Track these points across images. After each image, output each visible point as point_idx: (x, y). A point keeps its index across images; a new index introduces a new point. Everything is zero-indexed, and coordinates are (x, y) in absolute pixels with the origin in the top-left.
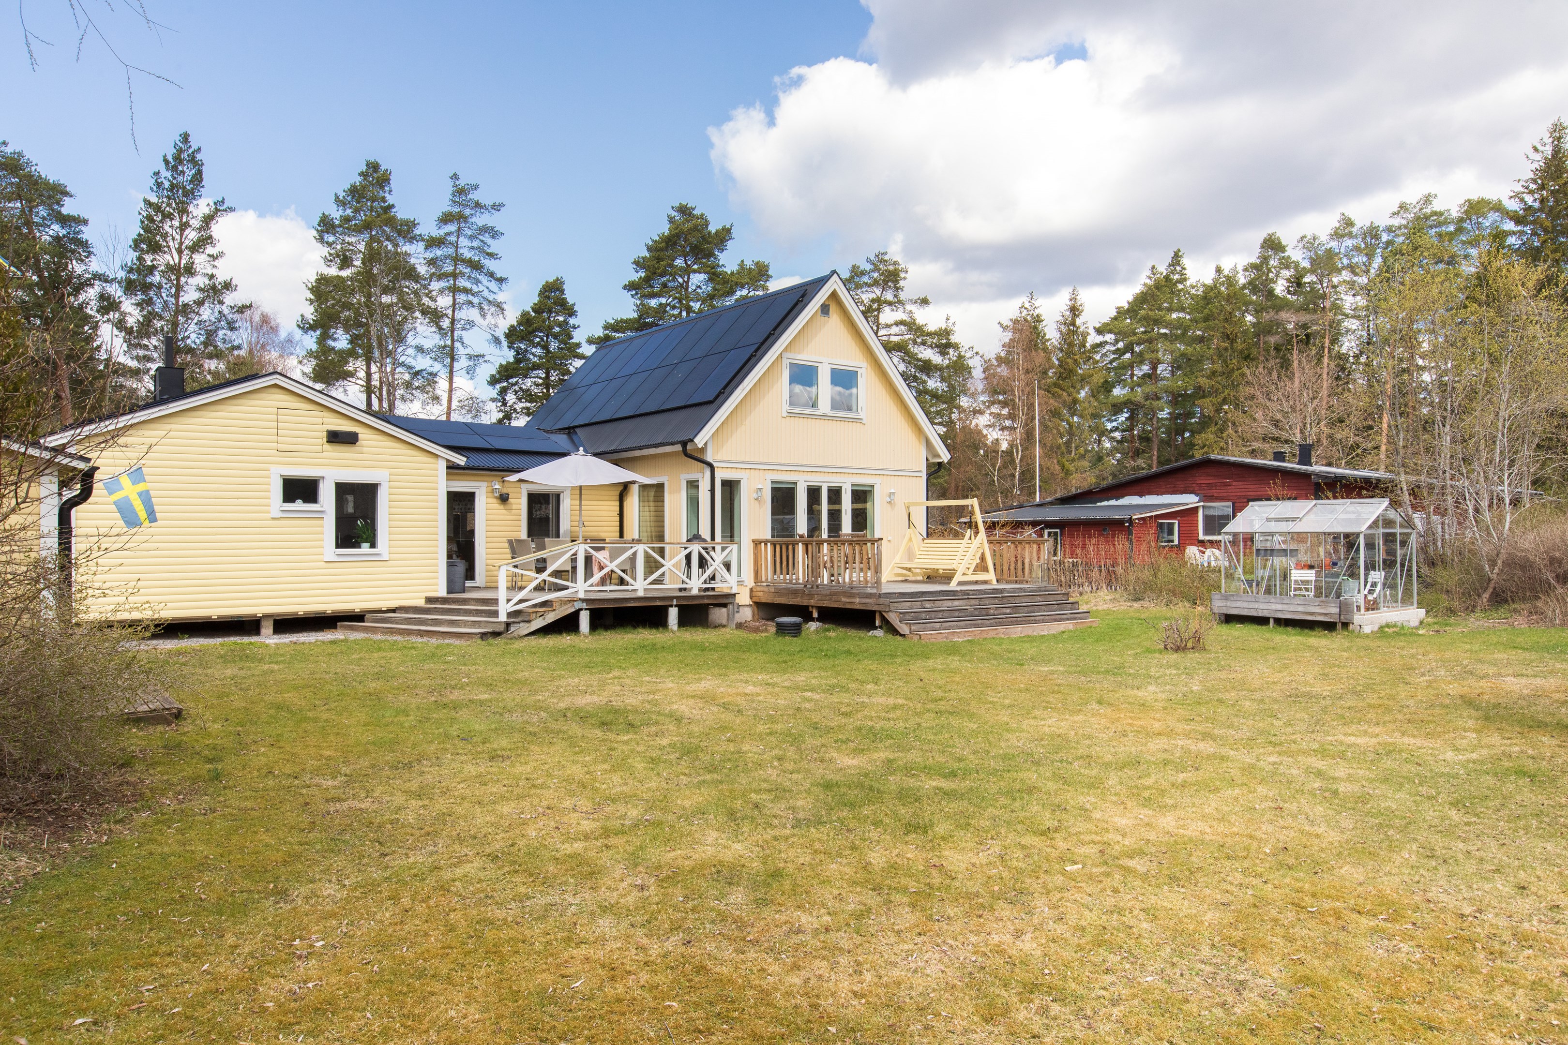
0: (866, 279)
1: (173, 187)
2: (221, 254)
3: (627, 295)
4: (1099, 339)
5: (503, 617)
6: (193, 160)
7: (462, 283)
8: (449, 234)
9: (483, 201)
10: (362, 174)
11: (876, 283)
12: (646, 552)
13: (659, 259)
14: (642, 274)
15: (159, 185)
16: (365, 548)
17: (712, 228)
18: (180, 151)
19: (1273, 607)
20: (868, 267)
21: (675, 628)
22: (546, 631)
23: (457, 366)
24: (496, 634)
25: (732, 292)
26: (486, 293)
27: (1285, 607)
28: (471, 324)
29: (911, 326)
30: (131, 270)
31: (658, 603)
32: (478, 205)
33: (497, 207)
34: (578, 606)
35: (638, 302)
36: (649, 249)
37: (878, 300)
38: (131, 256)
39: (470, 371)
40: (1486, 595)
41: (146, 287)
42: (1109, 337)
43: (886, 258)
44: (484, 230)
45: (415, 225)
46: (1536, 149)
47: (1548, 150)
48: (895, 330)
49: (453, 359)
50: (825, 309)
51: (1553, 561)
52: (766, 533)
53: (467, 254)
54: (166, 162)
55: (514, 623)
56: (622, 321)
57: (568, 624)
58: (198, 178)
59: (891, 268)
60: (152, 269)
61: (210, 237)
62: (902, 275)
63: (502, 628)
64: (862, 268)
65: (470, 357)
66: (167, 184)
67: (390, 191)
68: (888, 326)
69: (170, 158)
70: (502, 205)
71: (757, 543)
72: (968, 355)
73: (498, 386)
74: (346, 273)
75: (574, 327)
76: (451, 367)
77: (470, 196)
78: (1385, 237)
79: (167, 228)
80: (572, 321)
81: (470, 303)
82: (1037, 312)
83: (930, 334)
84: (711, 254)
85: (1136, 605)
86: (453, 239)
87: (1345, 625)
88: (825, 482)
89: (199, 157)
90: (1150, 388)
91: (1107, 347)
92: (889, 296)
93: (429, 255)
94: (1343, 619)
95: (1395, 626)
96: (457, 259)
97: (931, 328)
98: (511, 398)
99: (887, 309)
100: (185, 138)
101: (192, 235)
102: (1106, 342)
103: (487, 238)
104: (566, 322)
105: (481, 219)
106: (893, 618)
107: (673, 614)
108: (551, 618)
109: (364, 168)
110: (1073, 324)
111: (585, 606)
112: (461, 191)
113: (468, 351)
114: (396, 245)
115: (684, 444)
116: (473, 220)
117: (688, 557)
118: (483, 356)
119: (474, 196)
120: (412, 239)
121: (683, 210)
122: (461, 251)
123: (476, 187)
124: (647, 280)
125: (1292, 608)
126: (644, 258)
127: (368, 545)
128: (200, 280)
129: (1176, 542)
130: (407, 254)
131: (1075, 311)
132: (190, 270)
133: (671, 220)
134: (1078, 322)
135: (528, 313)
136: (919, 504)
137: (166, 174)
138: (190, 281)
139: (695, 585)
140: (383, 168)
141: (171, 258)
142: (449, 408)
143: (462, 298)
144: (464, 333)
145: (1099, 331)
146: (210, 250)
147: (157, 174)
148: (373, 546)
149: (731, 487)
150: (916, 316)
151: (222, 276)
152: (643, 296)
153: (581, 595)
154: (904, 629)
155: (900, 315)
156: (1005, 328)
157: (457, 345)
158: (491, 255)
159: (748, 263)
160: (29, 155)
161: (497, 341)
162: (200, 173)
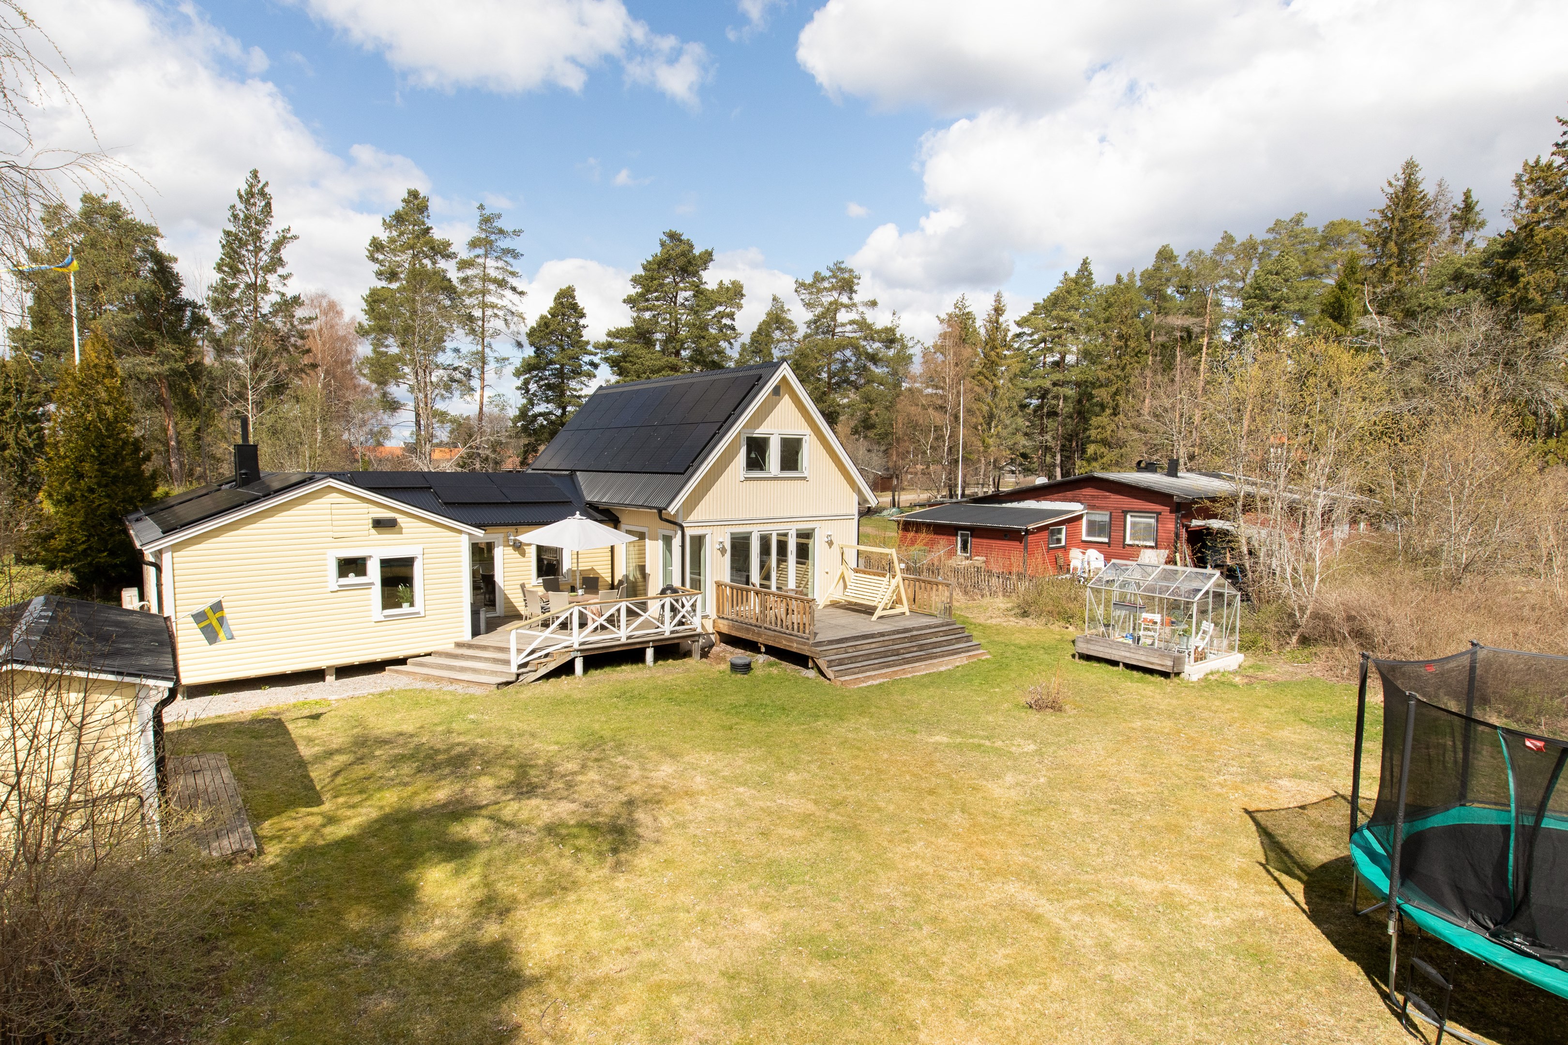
0: (826, 284)
1: (247, 218)
2: (289, 276)
3: (627, 307)
4: (1018, 330)
5: (514, 669)
6: (262, 193)
7: (489, 299)
8: (478, 256)
9: (505, 228)
10: (404, 201)
11: (833, 288)
12: (627, 607)
13: (653, 279)
14: (639, 289)
15: (235, 217)
16: (406, 608)
17: (697, 252)
18: (251, 186)
19: (1123, 654)
20: (828, 274)
21: (651, 664)
22: (548, 676)
23: (487, 368)
24: (508, 683)
25: (713, 308)
26: (510, 306)
27: (1132, 655)
28: (497, 333)
29: (863, 325)
30: (216, 290)
31: (638, 646)
32: (501, 232)
33: (517, 233)
34: (573, 655)
35: (635, 315)
36: (645, 268)
37: (836, 302)
38: (215, 277)
39: (498, 372)
40: (1294, 639)
41: (229, 303)
42: (1027, 330)
43: (843, 266)
44: (507, 251)
45: (449, 245)
46: (1390, 184)
47: (1401, 183)
48: (849, 328)
49: (484, 363)
50: (776, 391)
51: (1350, 618)
52: (726, 578)
53: (493, 273)
54: (240, 197)
55: (523, 673)
56: (622, 330)
57: (567, 669)
58: (268, 208)
59: (846, 276)
60: (233, 288)
61: (280, 259)
62: (856, 281)
63: (513, 678)
64: (823, 275)
65: (497, 360)
66: (242, 216)
67: (428, 217)
68: (843, 325)
69: (243, 193)
70: (521, 231)
71: (719, 585)
72: (910, 344)
73: (522, 378)
74: (395, 286)
75: (584, 327)
76: (483, 368)
77: (495, 224)
78: (1260, 249)
79: (244, 252)
80: (582, 322)
81: (496, 315)
82: (967, 310)
83: (877, 332)
84: (695, 274)
85: (1022, 622)
86: (480, 260)
87: (1177, 674)
88: (774, 531)
89: (266, 190)
90: (1057, 376)
91: (1025, 338)
92: (844, 299)
93: (461, 275)
94: (1176, 670)
95: (1218, 672)
96: (486, 278)
97: (879, 326)
98: (533, 387)
99: (843, 310)
100: (255, 174)
101: (264, 258)
102: (1024, 333)
103: (509, 259)
104: (577, 323)
105: (504, 243)
106: (822, 663)
107: (650, 653)
108: (552, 666)
109: (406, 196)
110: (997, 322)
111: (579, 654)
112: (486, 220)
113: (496, 355)
114: (434, 263)
115: (660, 511)
116: (499, 243)
117: (663, 606)
118: (508, 359)
119: (498, 224)
120: (448, 256)
121: (674, 237)
122: (488, 271)
123: (499, 216)
124: (642, 295)
125: (1137, 657)
126: (641, 276)
127: (408, 604)
128: (274, 298)
129: (1063, 543)
130: (444, 271)
131: (998, 311)
132: (265, 290)
133: (663, 244)
134: (1001, 319)
135: (546, 317)
136: (851, 547)
137: (240, 206)
138: (265, 297)
139: (667, 629)
140: (421, 196)
141: (249, 278)
142: (482, 403)
143: (489, 312)
144: (492, 340)
145: (1018, 324)
146: (281, 271)
147: (233, 207)
148: (412, 605)
149: (698, 542)
150: (866, 316)
151: (290, 292)
152: (639, 310)
153: (576, 646)
154: (829, 673)
155: (854, 316)
156: (942, 321)
157: (487, 350)
158: (513, 274)
159: (727, 283)
160: (124, 205)
161: (519, 345)
162: (268, 204)
